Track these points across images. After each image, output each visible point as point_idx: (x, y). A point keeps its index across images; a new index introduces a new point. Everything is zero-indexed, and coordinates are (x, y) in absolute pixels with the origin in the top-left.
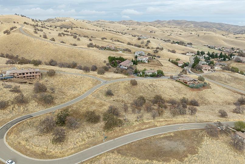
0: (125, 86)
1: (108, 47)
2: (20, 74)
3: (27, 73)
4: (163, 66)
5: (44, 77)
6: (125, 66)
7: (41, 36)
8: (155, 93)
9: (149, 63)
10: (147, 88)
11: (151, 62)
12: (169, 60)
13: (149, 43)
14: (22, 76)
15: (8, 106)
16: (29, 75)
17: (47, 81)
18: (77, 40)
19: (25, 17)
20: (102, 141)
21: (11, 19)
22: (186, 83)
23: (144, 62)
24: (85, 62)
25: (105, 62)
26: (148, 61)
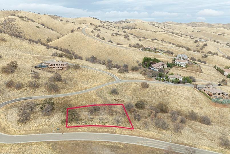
0: (135, 88)
1: (149, 48)
2: (52, 65)
3: (57, 65)
4: (202, 72)
5: (70, 69)
6: (157, 68)
7: (95, 35)
8: (164, 99)
9: (186, 68)
10: (158, 93)
11: (190, 67)
12: (215, 67)
13: (205, 47)
14: (53, 66)
15: (23, 87)
16: (58, 66)
17: (69, 73)
18: (127, 40)
19: (96, 19)
20: (52, 132)
21: (85, 21)
22: (211, 95)
23: (181, 66)
24: (120, 60)
25: (138, 62)
26: (187, 66)
